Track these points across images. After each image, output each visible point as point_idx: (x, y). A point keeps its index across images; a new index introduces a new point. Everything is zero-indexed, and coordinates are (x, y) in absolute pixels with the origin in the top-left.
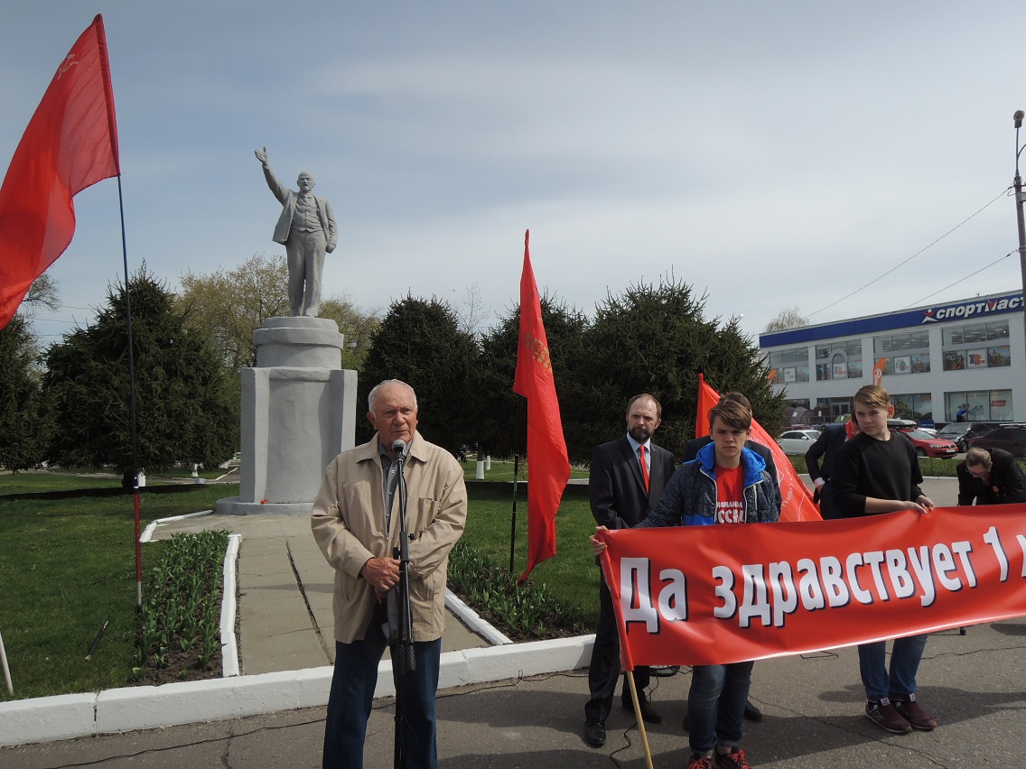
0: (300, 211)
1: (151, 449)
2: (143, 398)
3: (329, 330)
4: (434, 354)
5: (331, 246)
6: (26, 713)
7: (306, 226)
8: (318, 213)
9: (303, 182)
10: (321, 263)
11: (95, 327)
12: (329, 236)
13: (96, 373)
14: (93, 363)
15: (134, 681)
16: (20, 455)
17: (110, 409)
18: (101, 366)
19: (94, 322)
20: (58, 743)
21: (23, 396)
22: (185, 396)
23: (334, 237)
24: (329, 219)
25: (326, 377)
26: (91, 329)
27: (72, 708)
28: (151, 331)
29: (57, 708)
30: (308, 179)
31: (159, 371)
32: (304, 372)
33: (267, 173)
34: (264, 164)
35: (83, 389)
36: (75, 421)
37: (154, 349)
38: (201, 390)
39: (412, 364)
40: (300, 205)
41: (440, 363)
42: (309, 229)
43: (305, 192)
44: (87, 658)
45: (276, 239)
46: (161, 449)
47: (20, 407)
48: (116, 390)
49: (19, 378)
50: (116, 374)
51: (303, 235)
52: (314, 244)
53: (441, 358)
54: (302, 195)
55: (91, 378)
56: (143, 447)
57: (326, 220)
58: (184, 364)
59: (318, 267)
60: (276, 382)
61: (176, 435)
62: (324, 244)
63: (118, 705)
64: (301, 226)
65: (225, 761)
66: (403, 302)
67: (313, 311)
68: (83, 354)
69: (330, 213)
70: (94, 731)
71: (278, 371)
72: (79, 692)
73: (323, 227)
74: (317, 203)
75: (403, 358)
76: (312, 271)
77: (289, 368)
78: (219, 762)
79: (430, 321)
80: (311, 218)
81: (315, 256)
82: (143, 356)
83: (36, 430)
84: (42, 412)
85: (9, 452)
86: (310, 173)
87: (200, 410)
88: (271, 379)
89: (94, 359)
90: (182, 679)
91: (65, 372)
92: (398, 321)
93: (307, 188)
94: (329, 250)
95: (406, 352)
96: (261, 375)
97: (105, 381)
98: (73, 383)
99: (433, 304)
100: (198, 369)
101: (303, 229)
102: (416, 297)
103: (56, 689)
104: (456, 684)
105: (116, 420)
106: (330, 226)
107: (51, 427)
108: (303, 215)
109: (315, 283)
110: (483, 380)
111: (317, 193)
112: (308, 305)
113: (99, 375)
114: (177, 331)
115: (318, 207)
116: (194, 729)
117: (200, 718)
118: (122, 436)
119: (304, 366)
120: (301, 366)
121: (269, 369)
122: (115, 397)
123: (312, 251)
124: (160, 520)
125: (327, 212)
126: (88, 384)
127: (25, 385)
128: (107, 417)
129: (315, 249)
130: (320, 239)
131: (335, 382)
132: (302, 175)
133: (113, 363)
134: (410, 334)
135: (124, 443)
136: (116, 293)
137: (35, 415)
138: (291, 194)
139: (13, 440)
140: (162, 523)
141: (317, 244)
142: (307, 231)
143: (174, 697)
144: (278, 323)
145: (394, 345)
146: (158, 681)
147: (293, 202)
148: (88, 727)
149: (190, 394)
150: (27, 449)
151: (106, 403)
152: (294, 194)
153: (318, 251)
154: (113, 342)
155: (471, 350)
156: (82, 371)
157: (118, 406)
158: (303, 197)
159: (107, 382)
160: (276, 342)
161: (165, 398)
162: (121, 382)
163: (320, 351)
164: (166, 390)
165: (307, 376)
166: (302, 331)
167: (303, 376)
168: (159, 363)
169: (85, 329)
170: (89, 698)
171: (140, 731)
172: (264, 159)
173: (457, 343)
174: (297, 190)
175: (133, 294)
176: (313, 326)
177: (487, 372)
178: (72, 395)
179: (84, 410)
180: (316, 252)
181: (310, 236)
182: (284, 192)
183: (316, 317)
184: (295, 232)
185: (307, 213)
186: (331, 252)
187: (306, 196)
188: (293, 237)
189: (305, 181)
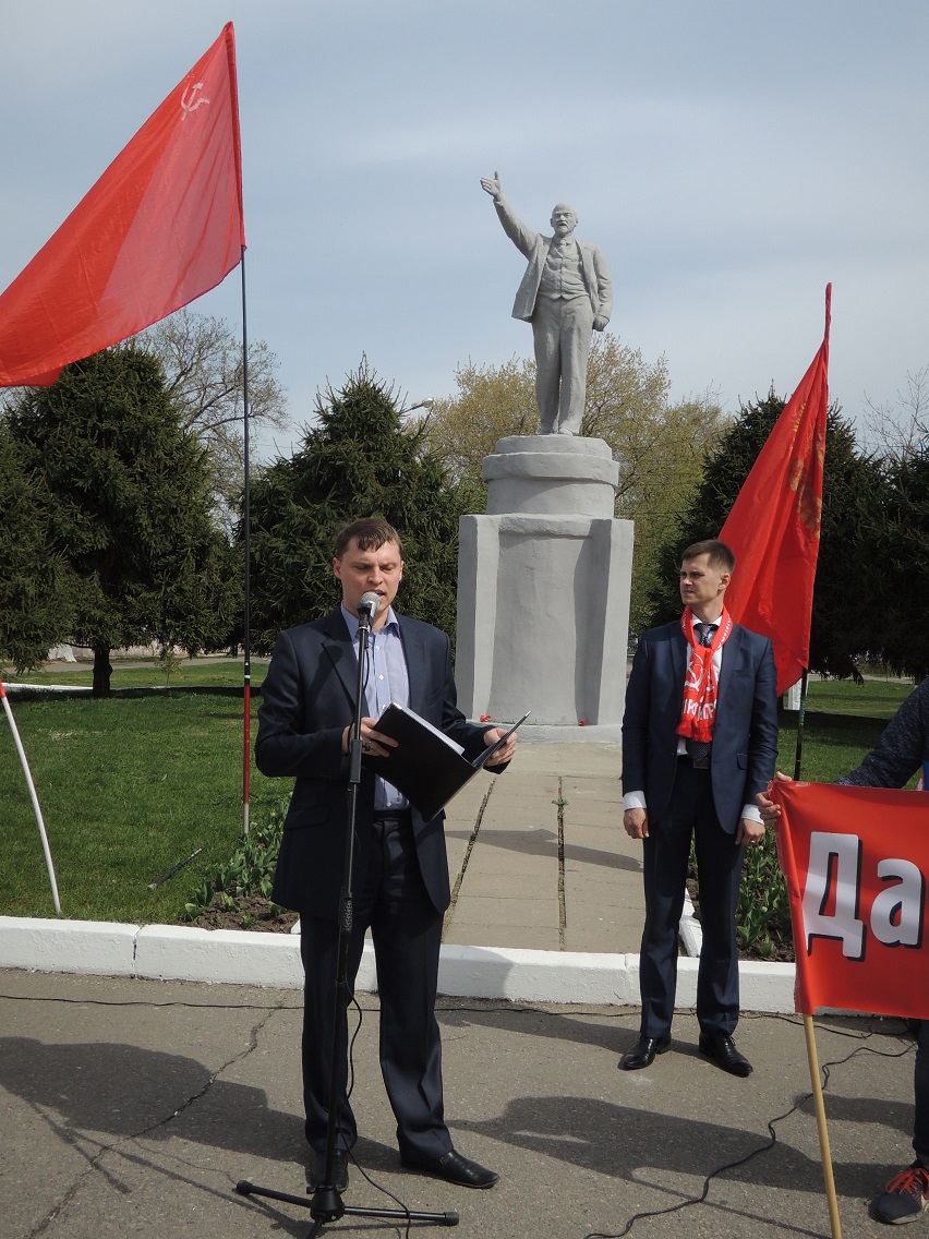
0: (553, 267)
3: (598, 457)
5: (601, 320)
6: (63, 935)
7: (561, 291)
8: (581, 269)
9: (557, 220)
10: (583, 348)
11: (301, 454)
12: (597, 303)
13: (297, 520)
14: (294, 507)
15: (187, 920)
16: (198, 633)
17: (312, 573)
18: (303, 511)
19: (300, 447)
20: (93, 976)
21: (202, 551)
22: (414, 557)
23: (607, 306)
24: (599, 276)
25: (586, 531)
26: (296, 458)
27: (110, 939)
28: (369, 459)
29: (94, 935)
30: (566, 215)
32: (549, 522)
33: (501, 211)
34: (496, 199)
35: (280, 544)
36: (269, 590)
37: (374, 486)
38: (436, 548)
40: (553, 257)
42: (565, 296)
43: (560, 235)
44: (151, 886)
45: (516, 314)
47: (199, 567)
48: (322, 545)
49: (200, 528)
50: (321, 523)
51: (555, 306)
52: (574, 317)
54: (555, 242)
55: (290, 527)
57: (593, 278)
58: (414, 508)
59: (579, 355)
60: (509, 536)
62: (589, 317)
63: (161, 944)
64: (554, 291)
65: (254, 1032)
66: (761, 404)
67: (573, 424)
68: (280, 493)
69: (600, 267)
70: (133, 972)
71: (511, 520)
72: (123, 921)
73: (587, 290)
74: (579, 252)
76: (570, 362)
77: (529, 516)
78: (247, 1032)
80: (569, 277)
81: (575, 337)
82: (358, 496)
83: (217, 599)
84: (226, 575)
85: (184, 628)
86: (571, 204)
87: (434, 578)
88: (501, 533)
89: (296, 501)
90: (244, 927)
91: (260, 520)
92: (748, 438)
93: (564, 229)
94: (597, 327)
96: (486, 529)
97: (308, 533)
98: (268, 535)
100: (434, 517)
101: (556, 296)
102: (781, 396)
103: (102, 914)
104: (608, 1002)
105: (319, 589)
106: (601, 288)
107: (236, 594)
108: (556, 273)
109: (574, 381)
110: (885, 540)
111: (582, 236)
112: (564, 417)
113: (300, 523)
114: (407, 459)
115: (581, 259)
116: (242, 992)
117: (254, 980)
119: (552, 513)
120: (545, 512)
121: (498, 517)
122: (318, 556)
123: (571, 330)
125: (595, 265)
126: (285, 537)
127: (204, 537)
129: (575, 327)
130: (583, 310)
131: (597, 539)
132: (556, 209)
133: (318, 507)
136: (327, 405)
137: (216, 578)
138: (541, 241)
139: (190, 612)
141: (578, 318)
142: (562, 298)
143: (225, 947)
144: (515, 446)
146: (214, 925)
147: (542, 253)
148: (126, 966)
149: (421, 554)
150: (205, 624)
151: (307, 564)
152: (546, 240)
153: (579, 330)
154: (320, 476)
155: (875, 488)
156: (281, 518)
157: (322, 568)
158: (558, 245)
159: (310, 534)
160: (510, 476)
162: (328, 535)
163: (576, 488)
165: (554, 529)
166: (547, 457)
168: (379, 508)
169: (289, 457)
170: (131, 930)
171: (182, 982)
172: (495, 190)
173: (848, 475)
174: (551, 233)
175: (348, 405)
176: (569, 450)
177: (892, 527)
178: (266, 552)
179: (280, 574)
180: (575, 332)
181: (569, 305)
182: (530, 237)
183: (575, 435)
184: (544, 301)
185: (564, 269)
186: (600, 329)
187: (563, 241)
188: (541, 309)
189: (563, 217)
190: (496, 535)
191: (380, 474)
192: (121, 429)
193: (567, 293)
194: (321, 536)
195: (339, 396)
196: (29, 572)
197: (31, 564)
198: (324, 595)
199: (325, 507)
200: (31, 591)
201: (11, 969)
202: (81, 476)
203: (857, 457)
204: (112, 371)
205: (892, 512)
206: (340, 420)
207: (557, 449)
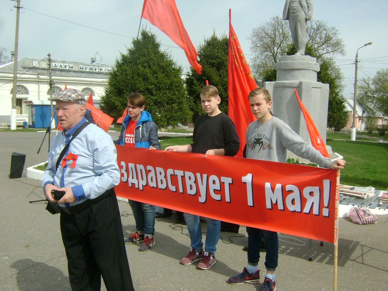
5: (308, 17)
7: (293, 9)
12: (307, 12)
23: (310, 13)
24: (307, 3)
42: (295, 11)
52: (298, 18)
59: (301, 30)
60: (276, 88)
62: (304, 17)
67: (301, 51)
73: (302, 7)
76: (298, 32)
80: (296, 5)
81: (299, 24)
96: (269, 86)
101: (292, 12)
106: (308, 7)
119: (289, 80)
121: (273, 82)
123: (297, 22)
129: (299, 21)
130: (302, 15)
131: (299, 88)
142: (294, 12)
165: (288, 85)
167: (286, 85)
176: (295, 60)
180: (299, 22)
181: (296, 14)
185: (294, 3)
188: (290, 16)
190: (273, 88)
193: (295, 10)
207: (291, 60)
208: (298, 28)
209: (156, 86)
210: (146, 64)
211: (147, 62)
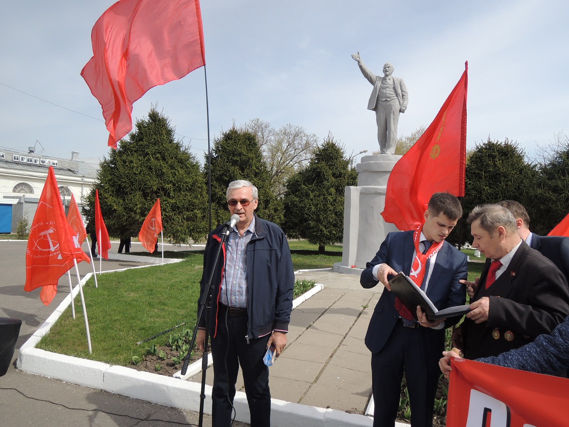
0: (383, 88)
1: (325, 232)
2: (324, 204)
4: (502, 178)
5: (403, 108)
6: (77, 367)
7: (386, 97)
8: (394, 88)
9: (385, 70)
10: (396, 120)
11: (308, 168)
12: (401, 101)
13: (304, 191)
14: (303, 186)
17: (307, 210)
18: (306, 188)
23: (405, 102)
24: (402, 91)
27: (95, 371)
28: (330, 169)
30: (388, 67)
31: (333, 190)
32: (380, 189)
33: (361, 67)
34: (359, 62)
35: (297, 199)
37: (331, 178)
39: (486, 186)
40: (383, 84)
41: (507, 185)
42: (388, 99)
43: (387, 76)
44: (139, 343)
45: (369, 108)
46: (330, 232)
48: (311, 200)
50: (312, 192)
51: (384, 103)
52: (391, 108)
53: (508, 181)
54: (384, 79)
55: (302, 193)
56: (321, 231)
57: (399, 91)
59: (394, 123)
60: (363, 194)
61: (339, 225)
62: (398, 107)
63: (113, 376)
64: (383, 97)
66: (484, 144)
67: (392, 151)
68: (298, 181)
69: (403, 87)
70: (103, 388)
71: (365, 189)
73: (397, 96)
74: (394, 82)
75: (479, 181)
76: (390, 126)
77: (372, 187)
79: (502, 156)
80: (390, 92)
81: (392, 115)
82: (325, 182)
84: (276, 210)
86: (391, 64)
88: (361, 193)
89: (304, 184)
90: (156, 370)
91: (292, 191)
92: (479, 158)
93: (388, 73)
94: (401, 111)
95: (481, 178)
96: (354, 192)
97: (307, 195)
98: (293, 196)
99: (505, 144)
101: (384, 100)
102: (494, 141)
105: (310, 215)
106: (403, 95)
108: (384, 90)
109: (392, 133)
110: (536, 196)
114: (345, 168)
115: (394, 84)
118: (312, 223)
120: (378, 185)
121: (360, 187)
122: (310, 204)
123: (390, 113)
124: (301, 270)
125: (401, 86)
126: (299, 197)
128: (306, 214)
129: (392, 112)
130: (396, 105)
132: (385, 65)
133: (310, 186)
134: (486, 166)
135: (313, 228)
136: (317, 150)
140: (302, 272)
141: (393, 107)
142: (386, 100)
144: (367, 159)
145: (474, 173)
147: (379, 84)
148: (100, 385)
151: (306, 206)
152: (380, 78)
153: (394, 113)
154: (312, 175)
156: (299, 190)
157: (311, 208)
159: (309, 196)
160: (365, 171)
161: (334, 205)
164: (335, 200)
165: (382, 192)
166: (380, 163)
167: (379, 191)
168: (332, 186)
172: (358, 59)
173: (521, 171)
174: (383, 75)
175: (324, 150)
176: (388, 160)
177: (539, 191)
178: (293, 203)
179: (297, 210)
180: (392, 113)
181: (389, 103)
182: (374, 78)
183: (392, 154)
184: (380, 102)
185: (387, 89)
186: (403, 112)
187: (387, 78)
188: (379, 105)
189: (387, 68)
190: (358, 194)
191: (334, 175)
192: (240, 160)
193: (389, 98)
194: (312, 196)
195: (321, 147)
196: (199, 209)
197: (200, 206)
198: (312, 218)
199: (313, 186)
200: (199, 215)
201: (57, 380)
202: (226, 176)
203: (526, 164)
204: (239, 140)
205: (539, 185)
206: (321, 155)
207: (383, 160)
208: (390, 121)
209: (174, 185)
210: (158, 155)
211: (160, 153)
